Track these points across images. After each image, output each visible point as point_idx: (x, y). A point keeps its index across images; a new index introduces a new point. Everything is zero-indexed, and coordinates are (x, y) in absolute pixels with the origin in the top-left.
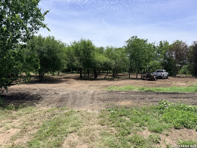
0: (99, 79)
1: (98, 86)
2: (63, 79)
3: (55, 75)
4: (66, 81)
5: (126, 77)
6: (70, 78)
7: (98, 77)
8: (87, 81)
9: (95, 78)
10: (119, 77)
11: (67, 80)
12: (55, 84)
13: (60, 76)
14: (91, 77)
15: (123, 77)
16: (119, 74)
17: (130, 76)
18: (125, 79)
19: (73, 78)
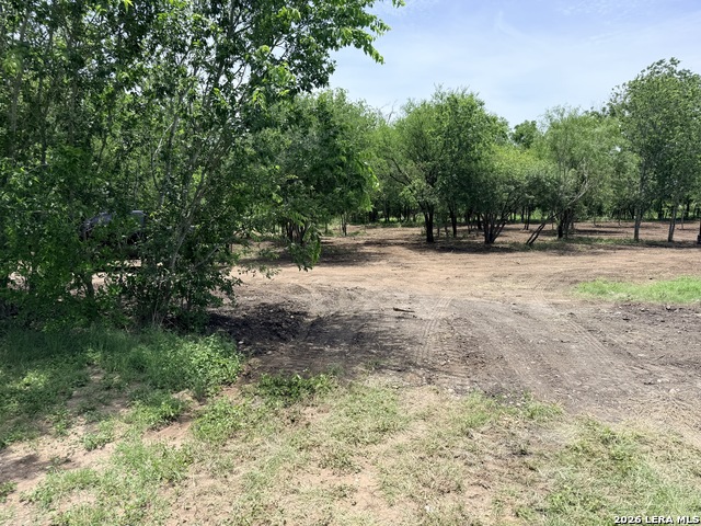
0: (507, 246)
1: (530, 276)
2: (368, 249)
3: (331, 234)
4: (382, 256)
5: (617, 237)
6: (390, 245)
7: (497, 240)
8: (464, 256)
9: (487, 242)
10: (589, 239)
11: (383, 250)
12: (351, 268)
13: (352, 235)
14: (464, 237)
15: (605, 237)
16: (578, 226)
17: (640, 231)
18: (619, 246)
19: (402, 244)
